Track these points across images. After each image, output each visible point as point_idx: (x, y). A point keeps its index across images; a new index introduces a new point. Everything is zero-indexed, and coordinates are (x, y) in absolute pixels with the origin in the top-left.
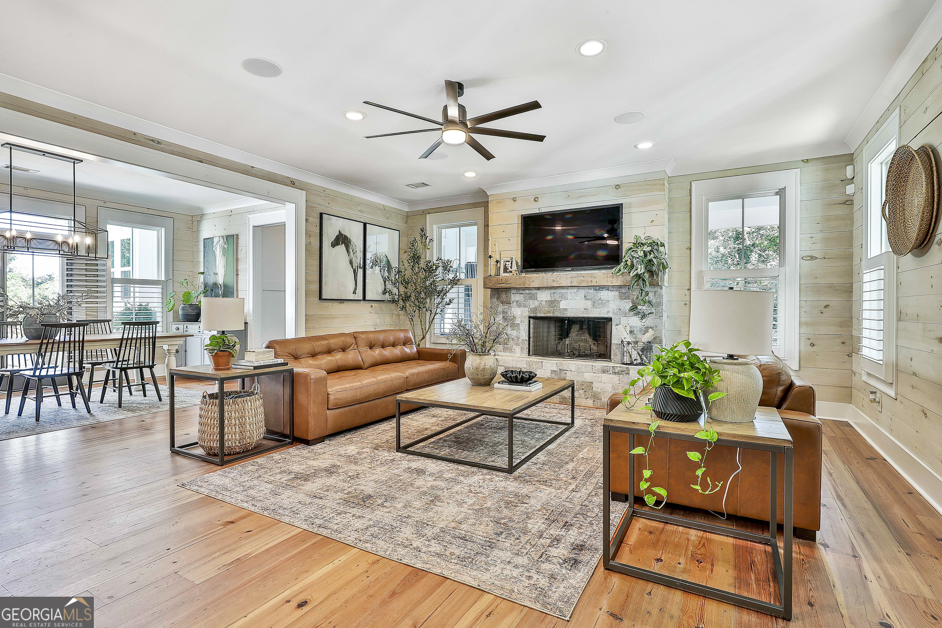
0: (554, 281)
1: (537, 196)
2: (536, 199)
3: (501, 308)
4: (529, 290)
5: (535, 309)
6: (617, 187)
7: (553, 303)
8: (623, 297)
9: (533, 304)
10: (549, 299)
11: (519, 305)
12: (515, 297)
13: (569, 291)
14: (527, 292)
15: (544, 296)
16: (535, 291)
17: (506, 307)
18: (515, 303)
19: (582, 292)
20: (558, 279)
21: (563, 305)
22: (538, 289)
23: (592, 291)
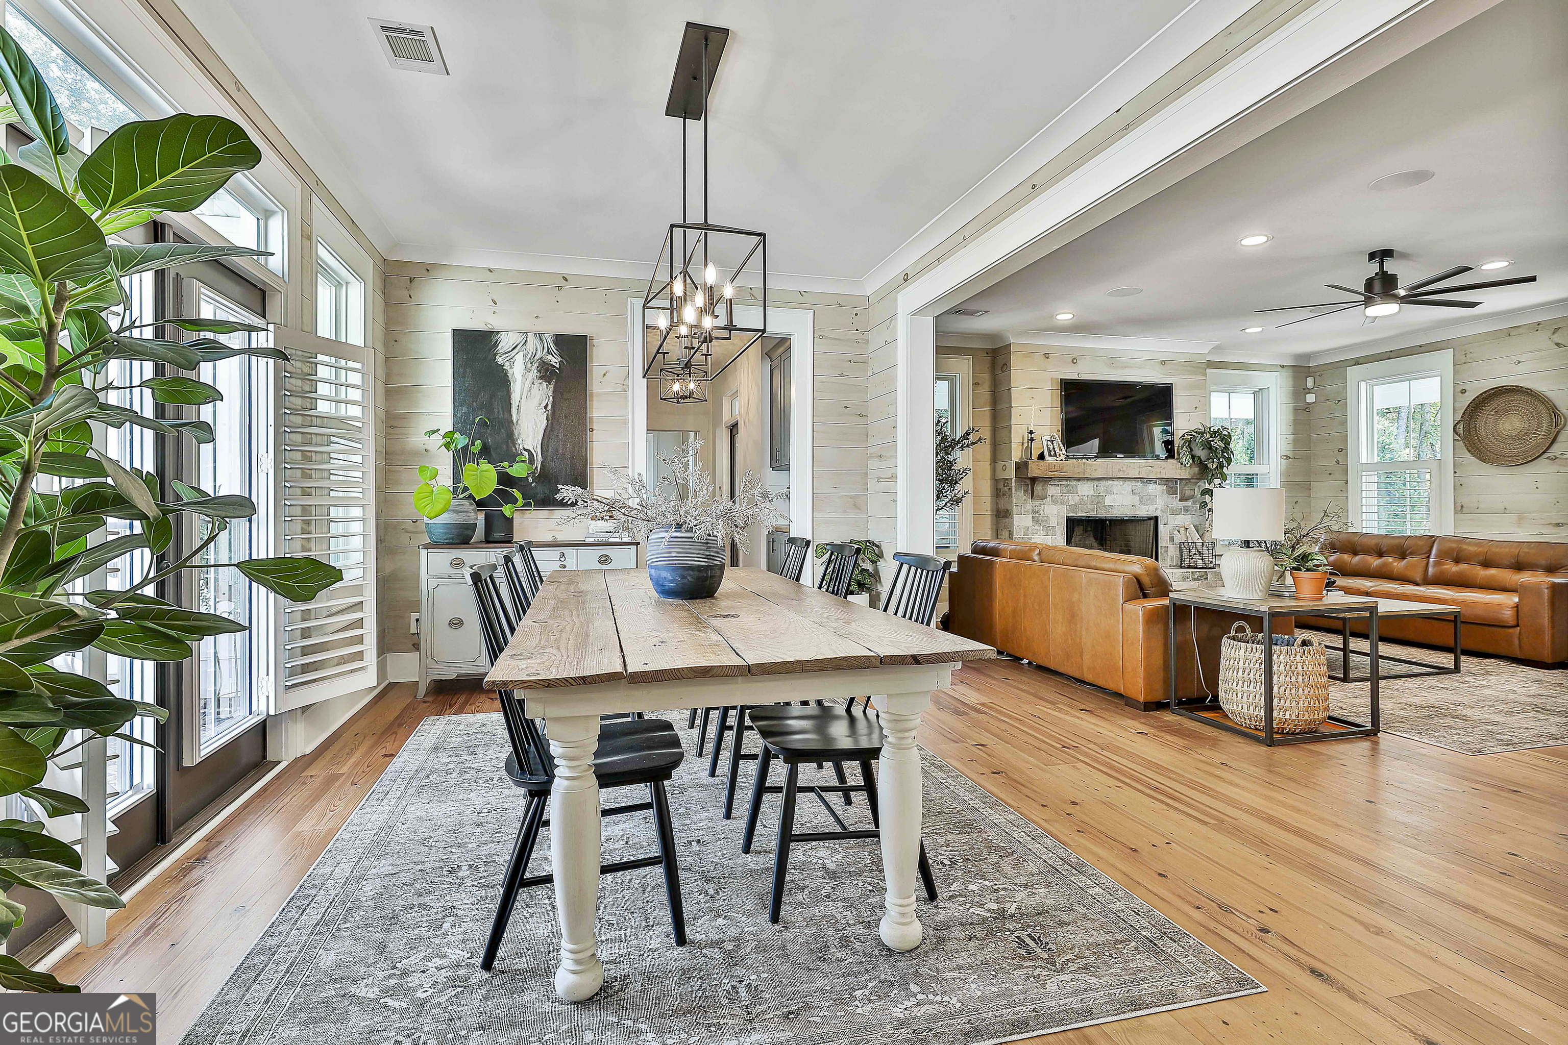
0: (1120, 470)
1: (1074, 357)
2: (1075, 361)
3: (1030, 505)
4: (1067, 480)
5: (1074, 508)
6: (1163, 363)
7: (1098, 499)
8: (1172, 491)
9: (1072, 499)
10: (1092, 493)
11: (1055, 502)
12: (1052, 490)
13: (1116, 483)
14: (1065, 483)
15: (1085, 489)
16: (1074, 483)
17: (1037, 504)
18: (1049, 499)
19: (1129, 486)
20: (1124, 469)
21: (1108, 501)
22: (1079, 479)
23: (1139, 484)
